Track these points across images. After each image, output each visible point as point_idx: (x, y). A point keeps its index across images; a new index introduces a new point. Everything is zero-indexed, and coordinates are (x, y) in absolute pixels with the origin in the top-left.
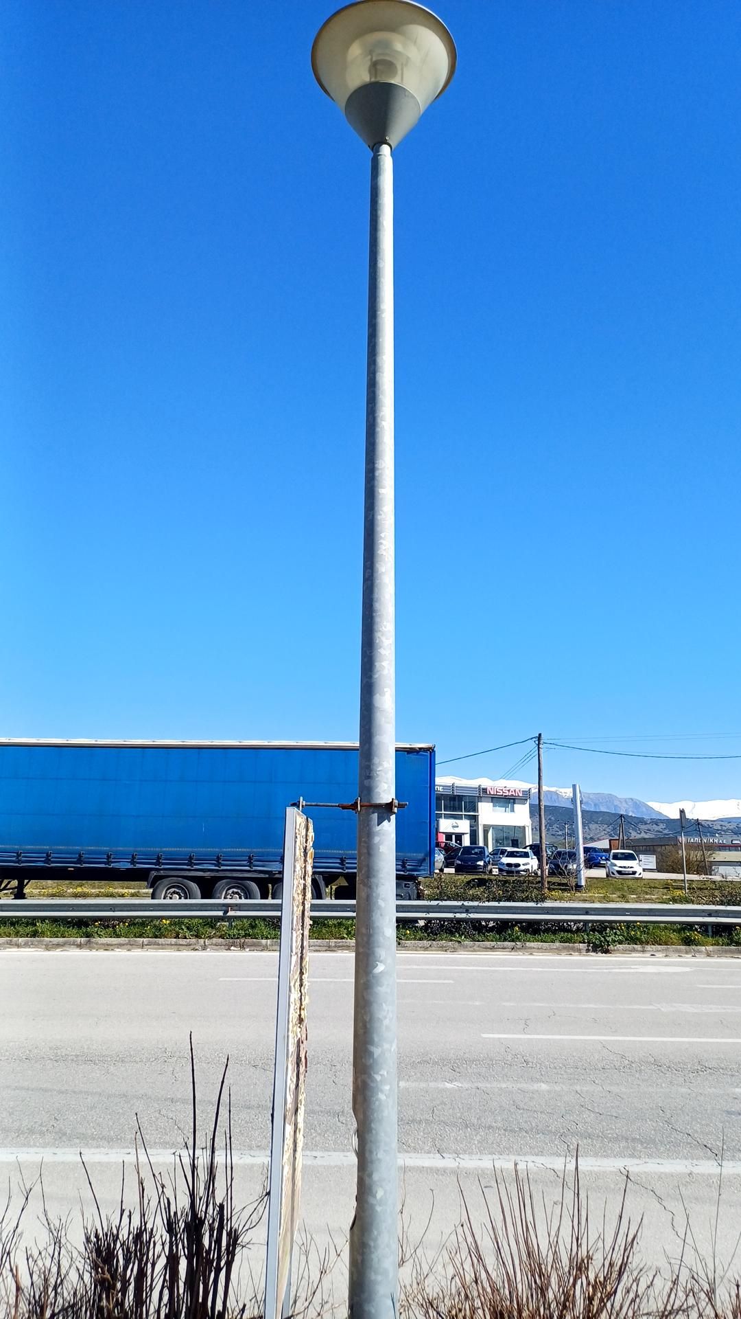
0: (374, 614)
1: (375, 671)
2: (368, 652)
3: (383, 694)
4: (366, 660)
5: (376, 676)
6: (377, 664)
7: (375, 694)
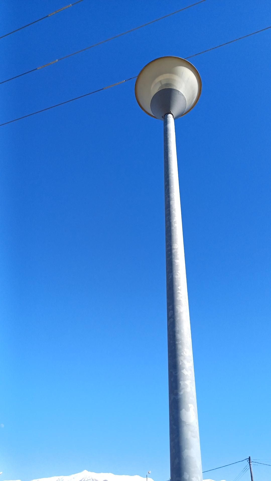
0: (177, 342)
1: (181, 388)
2: (174, 373)
3: (188, 410)
4: (172, 380)
5: (181, 393)
6: (181, 383)
7: (181, 410)
